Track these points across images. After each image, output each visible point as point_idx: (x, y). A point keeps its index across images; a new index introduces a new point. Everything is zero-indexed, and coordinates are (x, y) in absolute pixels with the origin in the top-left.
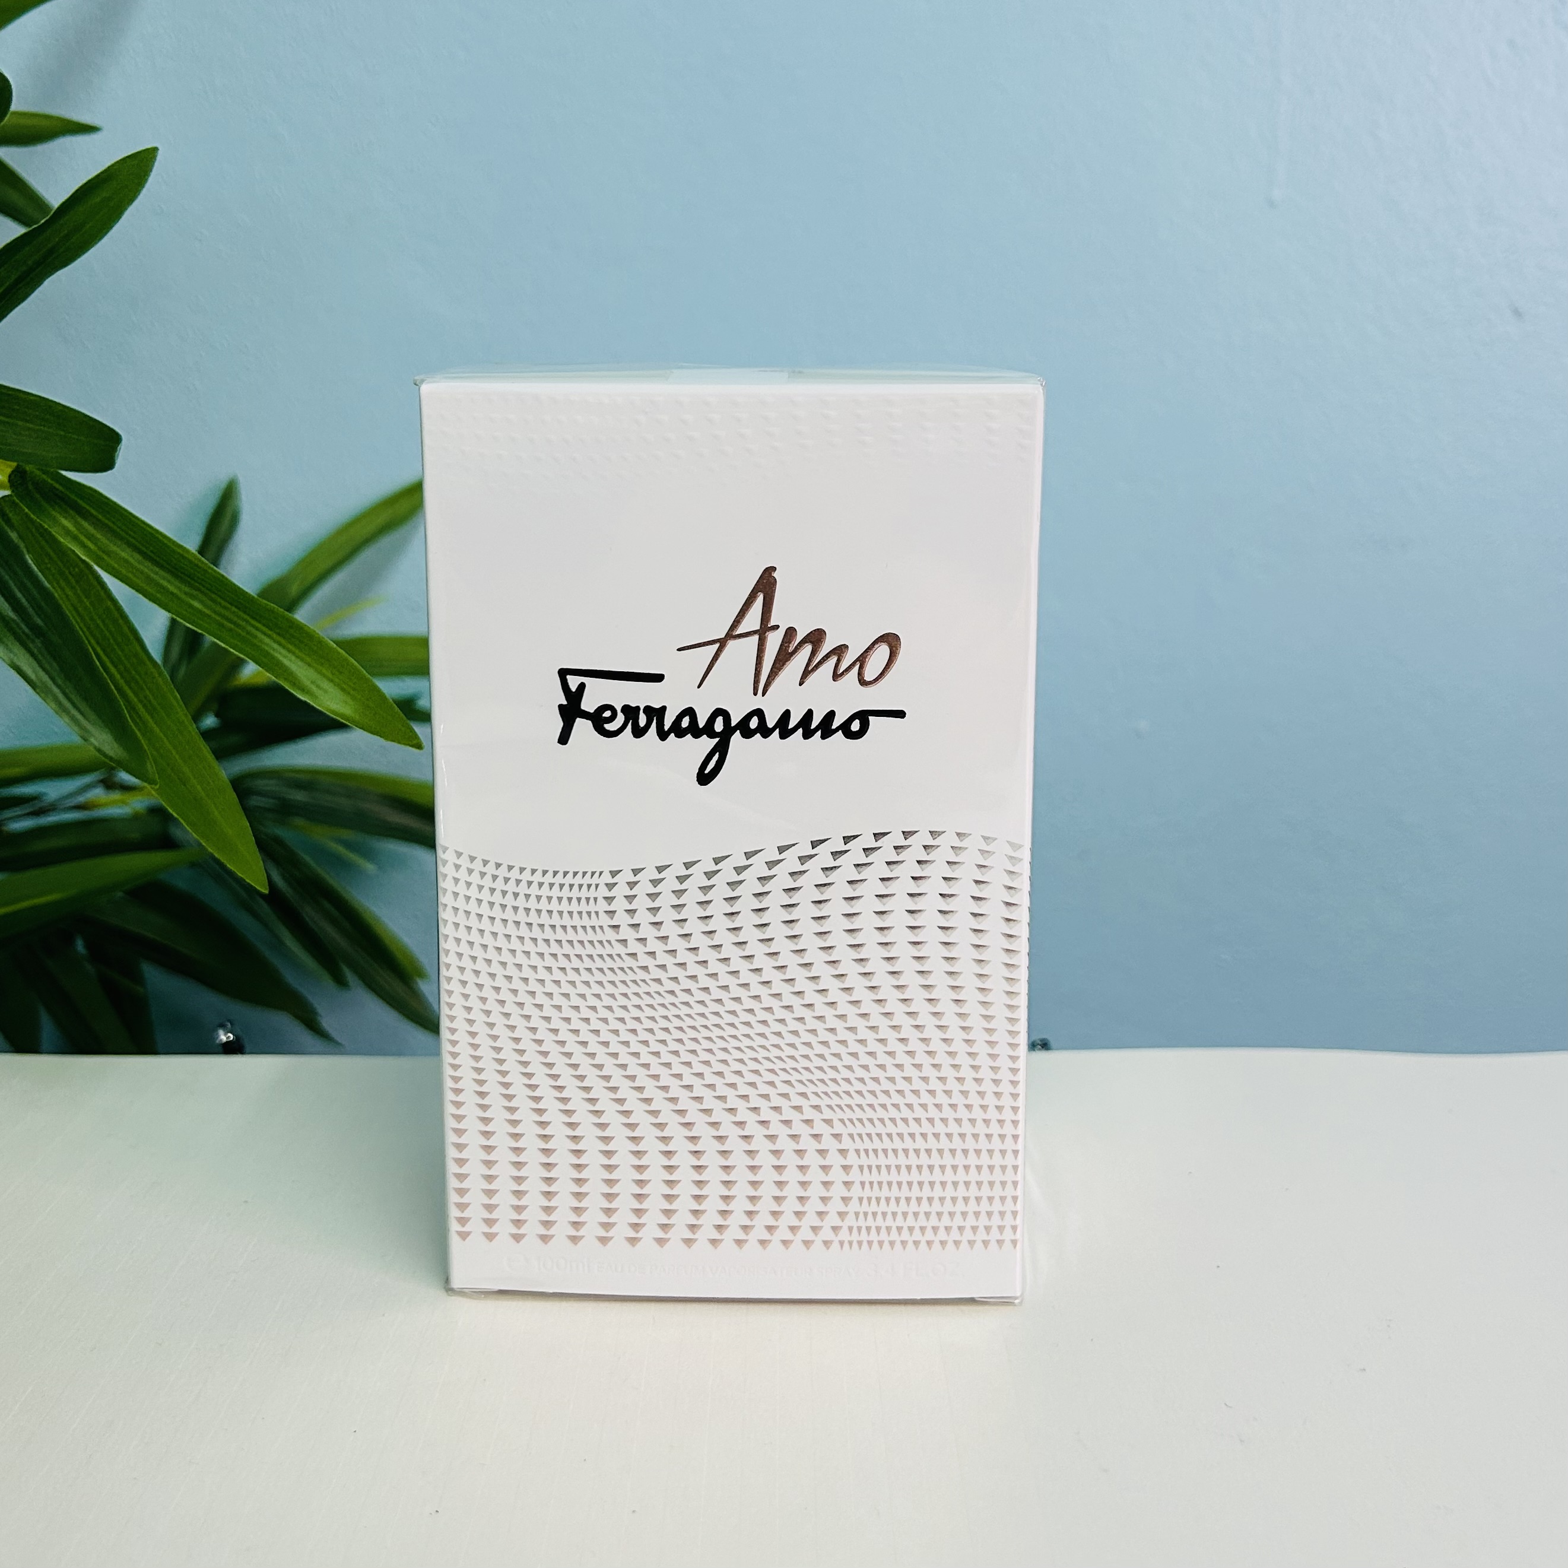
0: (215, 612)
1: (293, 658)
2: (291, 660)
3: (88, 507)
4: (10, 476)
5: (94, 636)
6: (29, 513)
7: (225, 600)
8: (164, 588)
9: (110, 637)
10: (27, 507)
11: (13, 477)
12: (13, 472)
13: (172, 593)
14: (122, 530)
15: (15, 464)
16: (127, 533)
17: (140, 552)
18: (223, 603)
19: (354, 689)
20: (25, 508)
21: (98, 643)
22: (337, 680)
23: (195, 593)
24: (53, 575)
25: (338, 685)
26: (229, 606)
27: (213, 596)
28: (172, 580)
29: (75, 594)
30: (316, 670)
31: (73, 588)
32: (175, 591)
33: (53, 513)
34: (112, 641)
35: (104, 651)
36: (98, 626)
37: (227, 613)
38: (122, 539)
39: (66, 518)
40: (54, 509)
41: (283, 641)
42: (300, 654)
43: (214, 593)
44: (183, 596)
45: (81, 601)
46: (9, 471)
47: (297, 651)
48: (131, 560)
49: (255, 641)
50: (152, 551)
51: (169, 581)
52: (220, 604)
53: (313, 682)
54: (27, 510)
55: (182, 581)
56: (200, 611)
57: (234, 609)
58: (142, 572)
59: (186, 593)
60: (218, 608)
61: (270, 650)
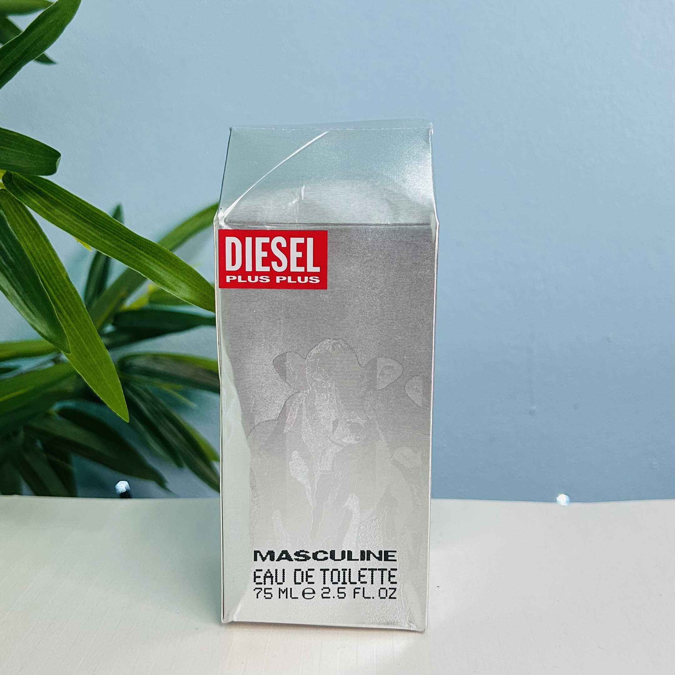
0: (117, 246)
1: (162, 270)
2: (160, 271)
3: (46, 192)
4: (3, 177)
5: (41, 270)
6: (14, 196)
7: (123, 239)
8: (89, 234)
9: (49, 270)
10: (13, 194)
11: (4, 178)
12: (5, 175)
13: (94, 237)
14: (65, 203)
15: (5, 171)
16: (68, 205)
17: (76, 215)
18: (122, 241)
19: (196, 286)
20: (11, 194)
21: (43, 273)
22: (186, 281)
23: (106, 236)
24: (21, 234)
25: (187, 284)
26: (126, 243)
27: (117, 237)
28: (93, 229)
29: (32, 245)
30: (175, 276)
31: (30, 242)
32: (95, 235)
33: (27, 196)
34: (50, 273)
35: (46, 278)
36: (43, 264)
37: (124, 246)
38: (65, 208)
39: (34, 199)
40: (27, 193)
41: (156, 261)
42: (165, 267)
43: (117, 236)
44: (100, 238)
45: (35, 250)
46: (3, 174)
47: (163, 265)
48: (71, 220)
49: (141, 261)
50: (81, 214)
51: (91, 230)
52: (120, 241)
53: (173, 283)
54: (13, 195)
55: (100, 230)
56: (110, 246)
57: (128, 244)
58: (77, 226)
59: (101, 236)
60: (119, 244)
61: (149, 266)
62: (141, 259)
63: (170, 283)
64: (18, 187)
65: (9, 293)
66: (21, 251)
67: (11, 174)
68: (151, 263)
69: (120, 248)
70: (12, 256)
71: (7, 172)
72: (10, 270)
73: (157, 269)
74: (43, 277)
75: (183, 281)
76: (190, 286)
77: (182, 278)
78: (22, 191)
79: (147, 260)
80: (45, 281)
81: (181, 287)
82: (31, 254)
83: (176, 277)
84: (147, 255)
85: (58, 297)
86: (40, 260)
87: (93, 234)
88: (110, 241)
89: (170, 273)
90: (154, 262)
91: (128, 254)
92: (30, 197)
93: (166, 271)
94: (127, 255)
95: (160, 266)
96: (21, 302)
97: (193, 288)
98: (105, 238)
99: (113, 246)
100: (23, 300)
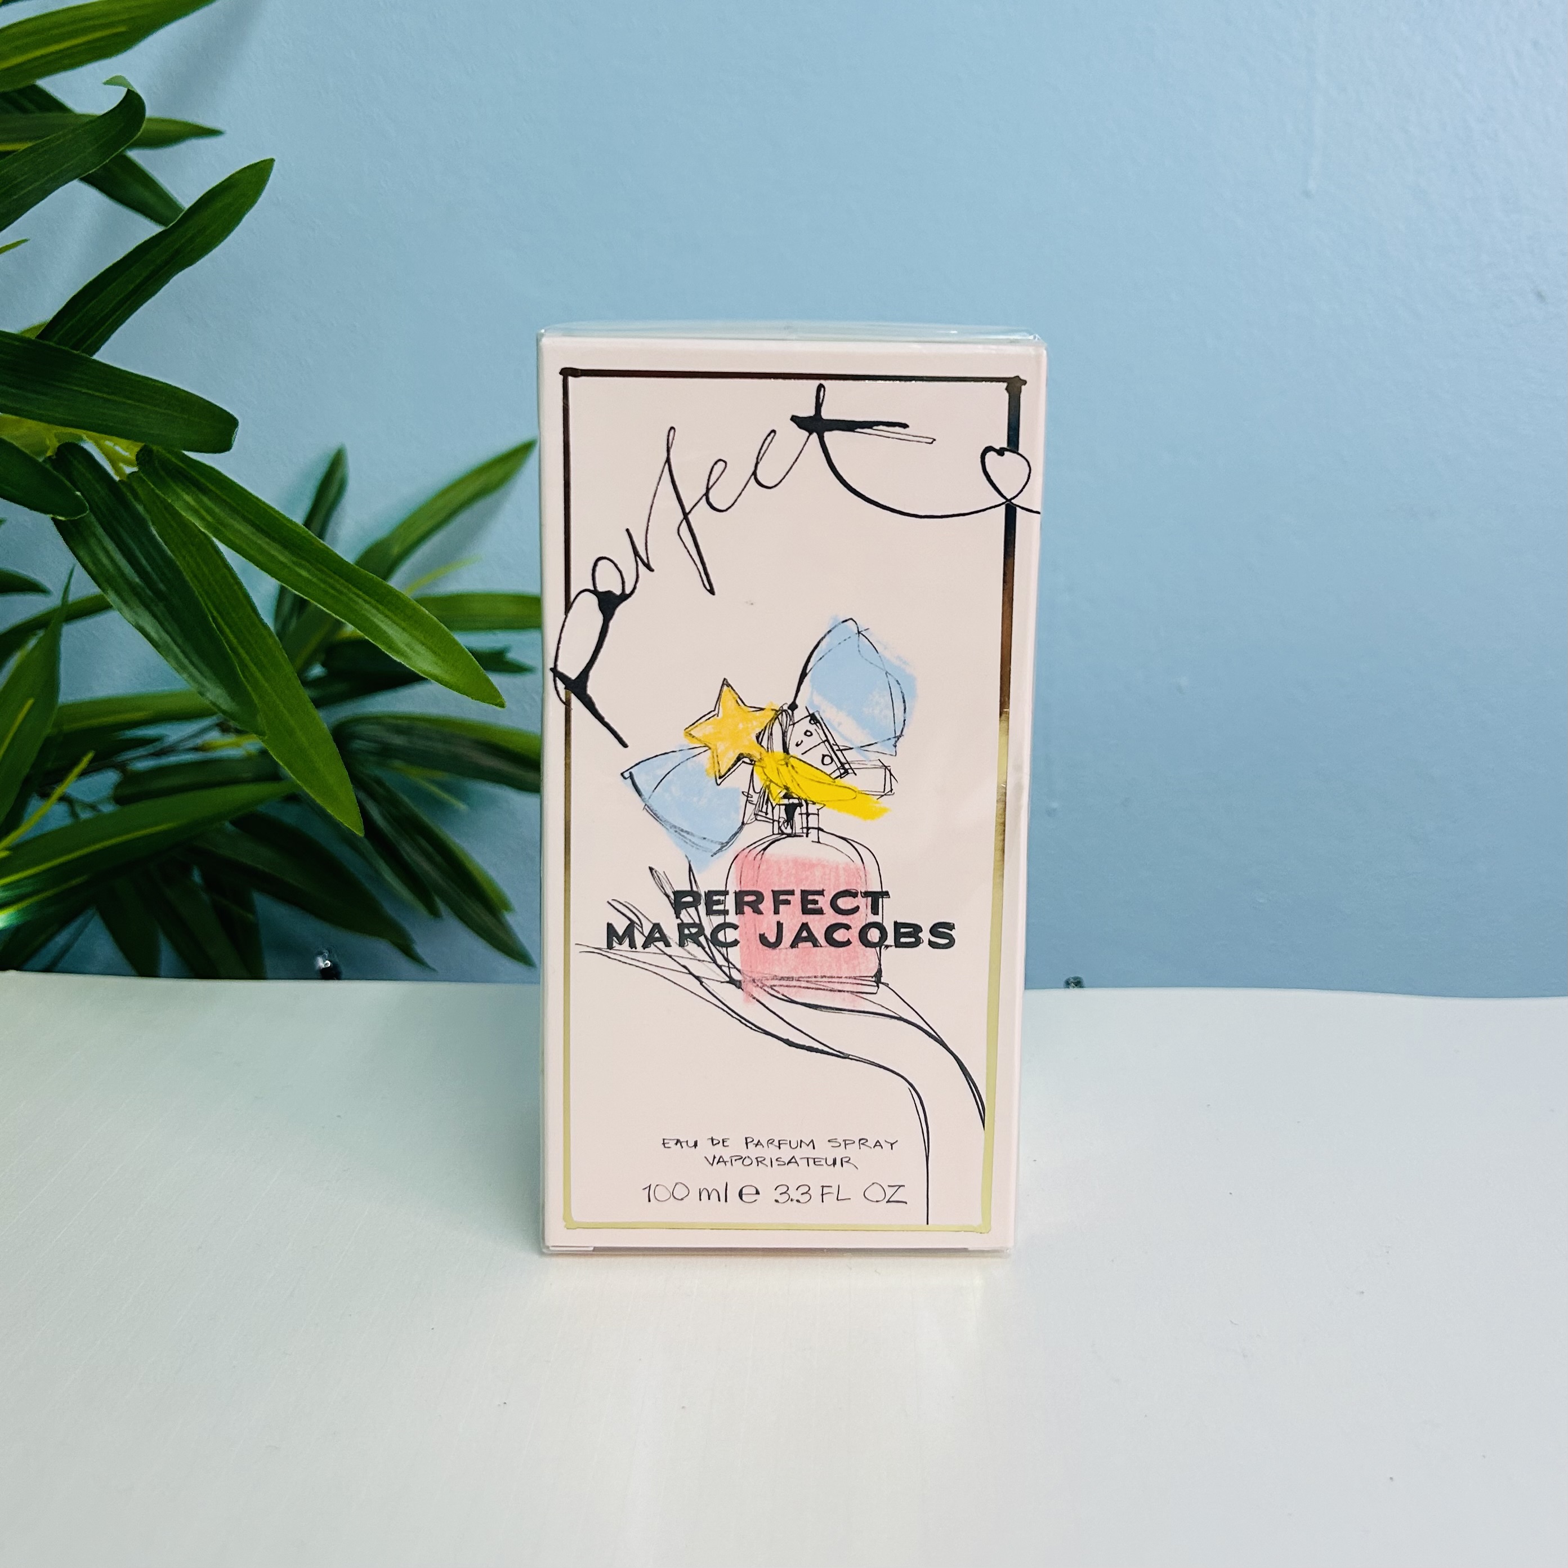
0: (320, 580)
1: (390, 623)
2: (387, 625)
3: (209, 485)
4: (138, 454)
5: (211, 599)
6: (154, 488)
7: (330, 569)
8: (276, 559)
9: (225, 600)
10: (152, 483)
11: (140, 455)
12: (141, 450)
13: (282, 563)
14: (239, 506)
15: (143, 444)
17: (254, 525)
18: (328, 572)
21: (214, 606)
23: (302, 562)
25: (429, 648)
26: (332, 575)
27: (319, 565)
28: (283, 550)
29: (195, 561)
30: (410, 634)
31: (193, 557)
32: (285, 561)
33: (177, 489)
34: (226, 604)
35: (219, 613)
36: (215, 591)
37: (331, 581)
39: (188, 494)
40: (177, 486)
41: (381, 608)
42: (395, 619)
43: (320, 563)
44: (291, 566)
45: (199, 568)
46: (137, 449)
48: (246, 532)
49: (356, 608)
51: (279, 552)
52: (324, 572)
53: (406, 645)
54: (153, 486)
56: (307, 580)
57: (338, 578)
58: (255, 543)
59: (296, 564)
60: (323, 577)
61: (369, 615)
62: (357, 603)
63: (402, 646)
64: (162, 473)
65: (160, 643)
66: (178, 572)
67: (151, 451)
68: (374, 611)
69: (325, 582)
70: (162, 581)
71: (145, 446)
72: (161, 605)
73: (382, 621)
74: (215, 614)
75: (423, 644)
76: (434, 653)
77: (423, 639)
78: (168, 480)
79: (367, 606)
80: (220, 620)
81: (419, 654)
82: (195, 576)
83: (413, 636)
84: (367, 598)
85: (240, 642)
86: (210, 584)
87: (282, 558)
88: (309, 571)
89: (403, 629)
90: (378, 609)
91: (336, 594)
92: (179, 491)
93: (397, 625)
94: (333, 597)
95: (386, 616)
96: (181, 656)
97: (439, 655)
98: (300, 566)
99: (314, 580)
100: (183, 652)
